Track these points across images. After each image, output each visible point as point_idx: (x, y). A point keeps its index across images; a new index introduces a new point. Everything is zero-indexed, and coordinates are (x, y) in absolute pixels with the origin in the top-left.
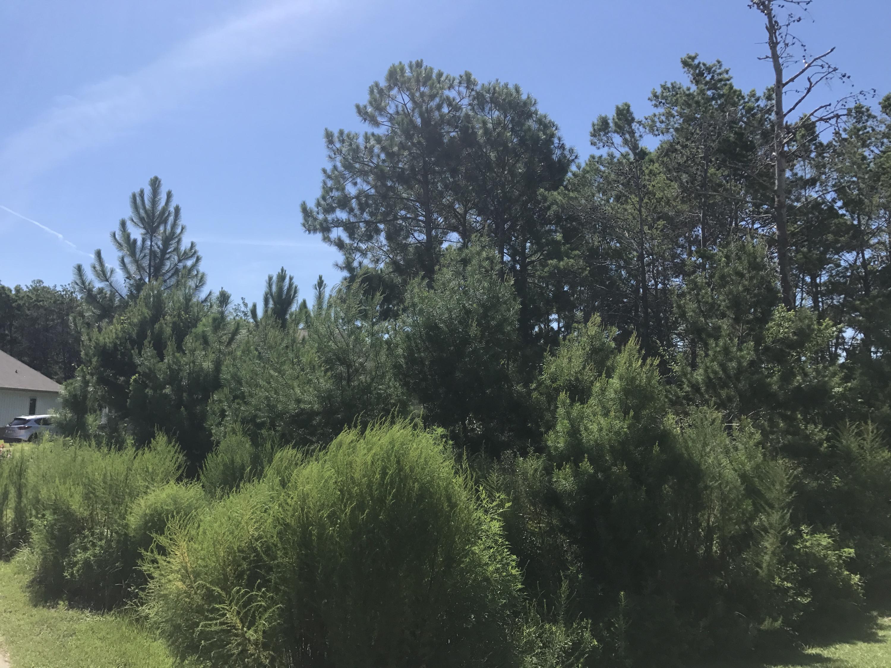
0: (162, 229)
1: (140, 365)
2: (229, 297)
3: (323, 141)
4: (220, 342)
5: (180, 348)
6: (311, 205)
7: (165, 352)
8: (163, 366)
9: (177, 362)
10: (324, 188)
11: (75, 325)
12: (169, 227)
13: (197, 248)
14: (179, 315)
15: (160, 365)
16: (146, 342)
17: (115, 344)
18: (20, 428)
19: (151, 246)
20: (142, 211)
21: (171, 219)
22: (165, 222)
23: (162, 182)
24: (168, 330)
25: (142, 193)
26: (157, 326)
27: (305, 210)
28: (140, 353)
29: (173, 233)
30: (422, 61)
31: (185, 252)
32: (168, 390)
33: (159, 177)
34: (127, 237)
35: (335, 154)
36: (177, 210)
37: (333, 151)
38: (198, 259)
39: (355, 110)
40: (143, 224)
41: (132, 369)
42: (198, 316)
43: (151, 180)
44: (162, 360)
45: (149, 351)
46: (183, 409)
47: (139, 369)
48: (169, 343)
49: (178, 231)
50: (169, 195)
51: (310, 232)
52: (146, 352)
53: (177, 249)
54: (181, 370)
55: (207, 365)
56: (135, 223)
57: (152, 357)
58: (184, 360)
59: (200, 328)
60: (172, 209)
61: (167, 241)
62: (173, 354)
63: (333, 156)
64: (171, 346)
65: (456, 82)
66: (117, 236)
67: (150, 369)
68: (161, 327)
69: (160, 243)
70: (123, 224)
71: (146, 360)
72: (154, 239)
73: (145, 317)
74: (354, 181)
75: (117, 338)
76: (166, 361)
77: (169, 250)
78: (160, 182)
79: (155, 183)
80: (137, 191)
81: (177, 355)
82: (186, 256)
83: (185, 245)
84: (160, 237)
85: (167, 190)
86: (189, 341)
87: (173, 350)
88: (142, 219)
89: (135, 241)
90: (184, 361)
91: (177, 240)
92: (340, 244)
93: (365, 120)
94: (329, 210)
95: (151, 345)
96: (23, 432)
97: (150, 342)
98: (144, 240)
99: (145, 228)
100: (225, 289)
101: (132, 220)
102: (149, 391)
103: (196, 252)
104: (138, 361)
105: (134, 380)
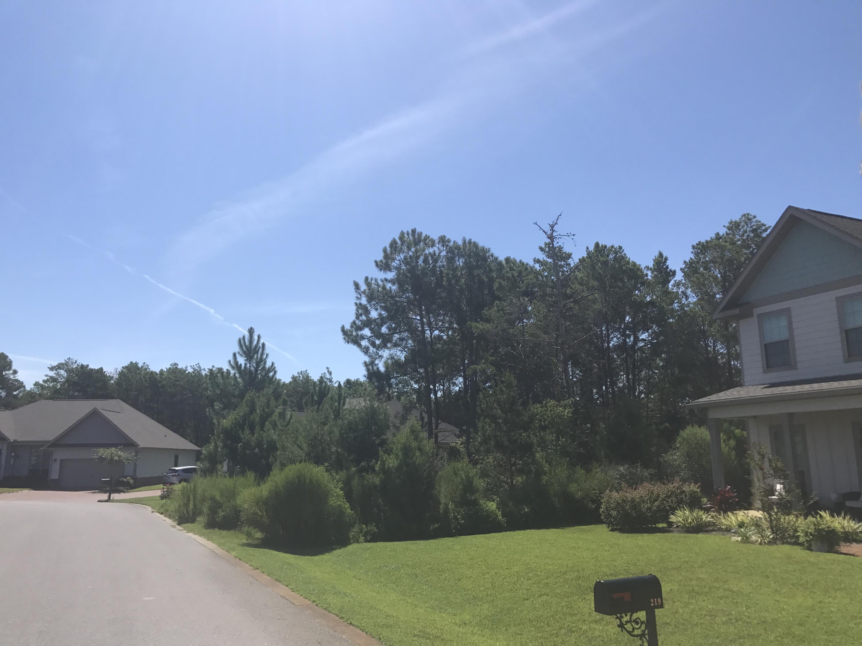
0: (255, 356)
1: (243, 438)
3: (353, 288)
5: (262, 429)
7: (255, 432)
9: (261, 436)
10: (357, 314)
11: (210, 413)
12: (259, 356)
13: (275, 365)
14: (264, 410)
15: (253, 438)
16: (246, 427)
17: (232, 427)
19: (250, 366)
20: (244, 348)
21: (261, 350)
22: (257, 352)
23: (255, 330)
24: (258, 419)
25: (244, 337)
26: (252, 417)
27: (343, 329)
28: (243, 432)
29: (261, 358)
30: (415, 229)
31: (269, 368)
32: (257, 450)
33: (253, 327)
34: (236, 363)
35: (360, 295)
36: (263, 345)
38: (275, 372)
39: (374, 264)
40: (245, 355)
41: (239, 440)
43: (249, 330)
44: (253, 436)
45: (247, 431)
47: (243, 440)
48: (257, 427)
49: (265, 357)
50: (259, 337)
51: (348, 343)
53: (264, 368)
54: (263, 440)
56: (241, 354)
57: (248, 434)
59: (274, 417)
60: (261, 345)
61: (258, 364)
62: (259, 432)
63: (359, 297)
64: (258, 428)
66: (231, 362)
67: (248, 440)
68: (254, 417)
69: (254, 365)
70: (235, 355)
71: (246, 436)
72: (251, 362)
75: (232, 423)
76: (255, 436)
77: (260, 369)
78: (253, 330)
79: (251, 331)
80: (241, 337)
81: (261, 432)
82: (269, 370)
83: (268, 365)
84: (255, 361)
85: (258, 335)
86: (267, 425)
87: (259, 430)
88: (244, 352)
89: (241, 365)
91: (264, 362)
92: (366, 351)
93: (381, 270)
95: (248, 428)
96: (175, 478)
97: (248, 426)
98: (246, 364)
99: (246, 357)
101: (239, 353)
102: (247, 452)
103: (274, 368)
104: (242, 436)
105: (240, 446)
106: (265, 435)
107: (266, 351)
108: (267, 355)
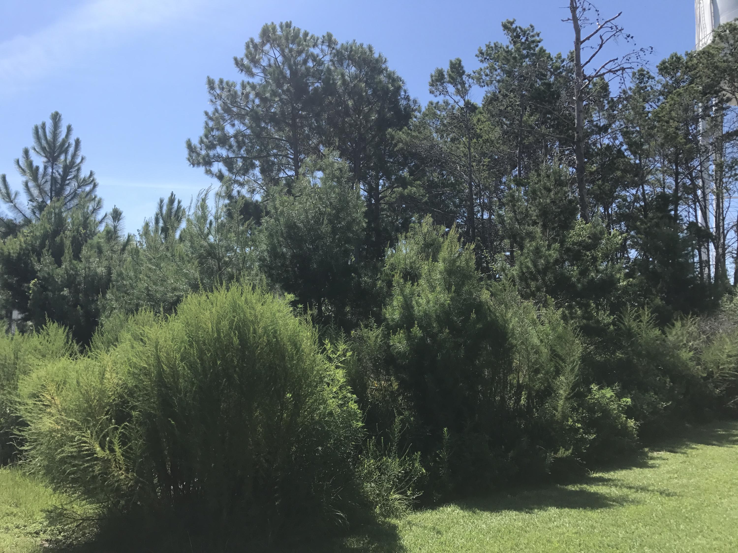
0: (62, 157)
1: (40, 271)
2: (121, 214)
3: (206, 87)
4: (112, 250)
5: (77, 256)
6: (195, 142)
7: (62, 258)
8: (60, 271)
9: (75, 269)
10: (206, 128)
12: (69, 157)
13: (95, 176)
14: (78, 230)
15: (58, 270)
16: (44, 251)
17: (19, 254)
19: (52, 172)
20: (44, 142)
21: (71, 150)
22: (66, 152)
23: (62, 117)
24: (68, 243)
25: (44, 126)
26: (58, 239)
27: (190, 147)
28: (39, 261)
29: (73, 162)
30: (291, 22)
31: (84, 180)
32: (66, 292)
33: (60, 112)
34: (30, 164)
35: (215, 98)
36: (77, 141)
37: (214, 96)
38: (95, 186)
39: (233, 62)
40: (45, 153)
41: (33, 274)
42: (94, 231)
43: (52, 114)
44: (60, 265)
45: (47, 259)
46: (79, 307)
47: (38, 274)
49: (78, 160)
50: (69, 129)
51: (194, 166)
52: (45, 259)
53: (76, 177)
54: (77, 275)
55: (101, 270)
56: (38, 152)
57: (50, 263)
58: (80, 266)
59: (95, 240)
60: (72, 141)
61: (67, 169)
62: (70, 261)
64: (68, 254)
65: (320, 41)
66: (20, 163)
67: (49, 274)
68: (62, 240)
69: (61, 171)
70: (26, 152)
71: (45, 266)
72: (55, 166)
73: (48, 231)
74: (232, 123)
75: (21, 249)
76: (64, 267)
77: (69, 178)
78: (60, 116)
79: (56, 118)
80: (39, 124)
81: (75, 262)
82: (85, 182)
83: (84, 174)
84: (61, 165)
85: (67, 125)
86: (85, 251)
87: (70, 257)
88: (43, 149)
89: (37, 168)
91: (77, 168)
92: (221, 177)
93: (242, 72)
94: (211, 146)
95: (50, 253)
97: (48, 251)
98: (45, 168)
99: (46, 157)
100: (118, 207)
101: (35, 150)
102: (48, 294)
103: (93, 180)
104: (37, 267)
105: (34, 285)
107: (82, 153)
108: (83, 159)
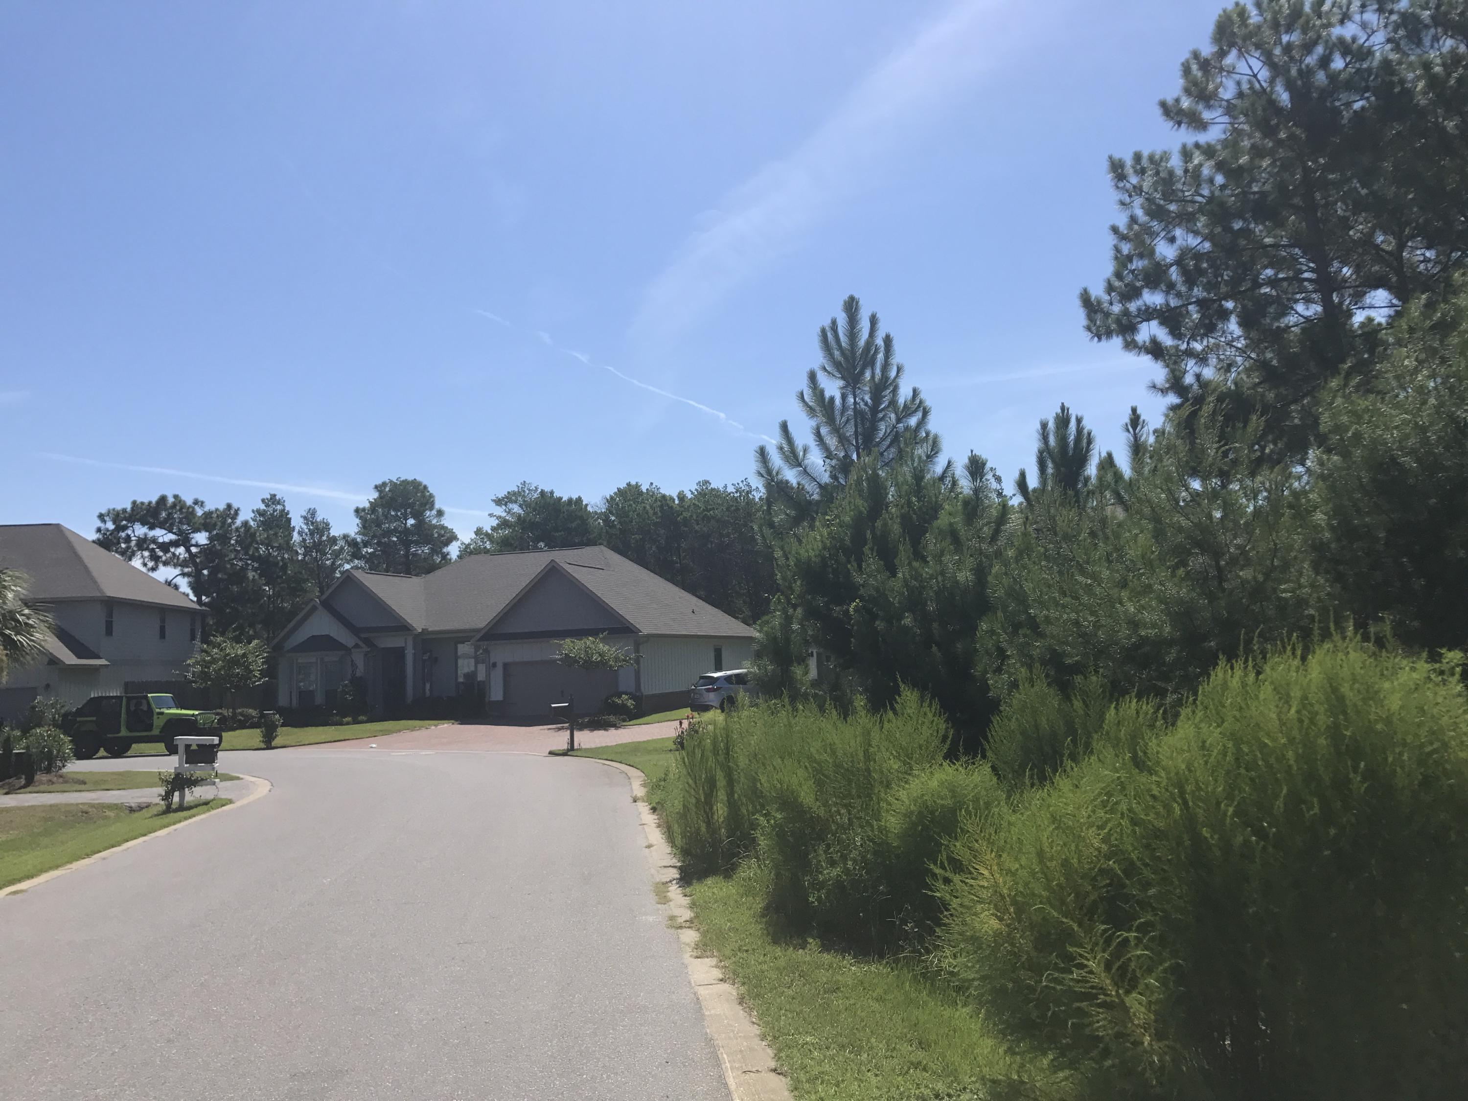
0: (868, 375)
1: (863, 586)
2: (984, 464)
3: (1108, 178)
4: (979, 537)
5: (919, 555)
6: (1098, 291)
7: (897, 561)
8: (896, 584)
9: (917, 576)
10: (1116, 258)
11: (763, 536)
12: (878, 371)
13: (922, 396)
14: (909, 503)
15: (892, 581)
16: (866, 549)
17: (823, 558)
18: (708, 690)
19: (855, 403)
20: (837, 353)
21: (880, 356)
22: (872, 363)
23: (861, 303)
24: (896, 529)
25: (834, 323)
26: (879, 524)
27: (1086, 300)
28: (860, 566)
29: (885, 378)
31: (905, 405)
32: (908, 620)
33: (856, 296)
34: (818, 393)
35: (1130, 196)
36: (888, 340)
37: (1127, 191)
38: (926, 413)
39: (1158, 111)
40: (840, 372)
41: (849, 591)
42: (936, 502)
43: (845, 302)
44: (894, 574)
45: (872, 563)
46: (934, 648)
47: (862, 591)
48: (901, 548)
49: (893, 374)
50: (874, 321)
51: (1100, 339)
52: (868, 565)
53: (893, 403)
54: (924, 587)
55: (965, 576)
56: (829, 373)
57: (878, 571)
59: (943, 520)
60: (879, 341)
61: (878, 390)
62: (910, 564)
63: (1128, 200)
64: (904, 552)
65: (1354, 8)
66: (806, 397)
67: (877, 590)
68: (885, 525)
69: (867, 398)
70: (812, 377)
71: (869, 576)
72: (858, 392)
73: (861, 512)
74: (1170, 236)
75: (824, 548)
76: (900, 575)
77: (883, 406)
78: (857, 303)
79: (851, 307)
80: (827, 323)
81: (916, 564)
82: (908, 410)
83: (904, 394)
84: (867, 389)
85: (870, 314)
86: (931, 541)
87: (908, 558)
88: (837, 365)
89: (832, 399)
90: (927, 573)
91: (891, 388)
92: (1156, 350)
93: (1179, 125)
94: (1131, 293)
95: (875, 554)
96: (712, 695)
97: (872, 549)
98: (844, 397)
99: (843, 378)
100: (977, 452)
101: (825, 369)
102: (880, 625)
103: (921, 402)
104: (859, 579)
105: (856, 610)
106: (926, 572)
107: (897, 358)
108: (899, 370)
